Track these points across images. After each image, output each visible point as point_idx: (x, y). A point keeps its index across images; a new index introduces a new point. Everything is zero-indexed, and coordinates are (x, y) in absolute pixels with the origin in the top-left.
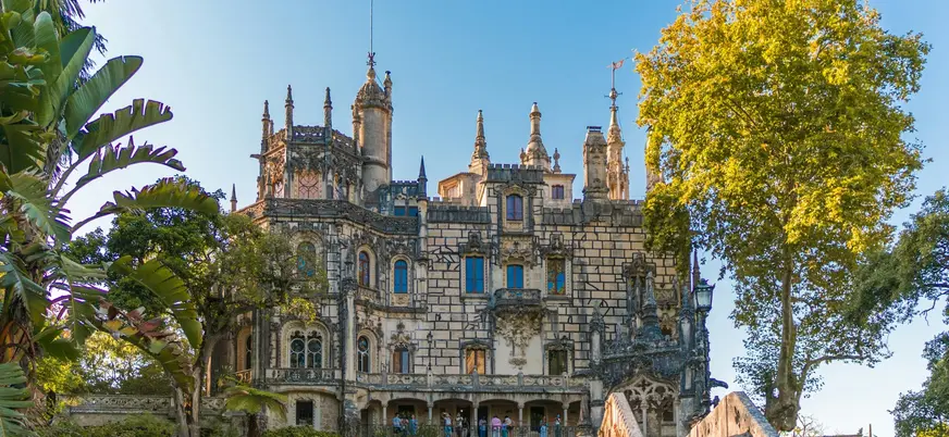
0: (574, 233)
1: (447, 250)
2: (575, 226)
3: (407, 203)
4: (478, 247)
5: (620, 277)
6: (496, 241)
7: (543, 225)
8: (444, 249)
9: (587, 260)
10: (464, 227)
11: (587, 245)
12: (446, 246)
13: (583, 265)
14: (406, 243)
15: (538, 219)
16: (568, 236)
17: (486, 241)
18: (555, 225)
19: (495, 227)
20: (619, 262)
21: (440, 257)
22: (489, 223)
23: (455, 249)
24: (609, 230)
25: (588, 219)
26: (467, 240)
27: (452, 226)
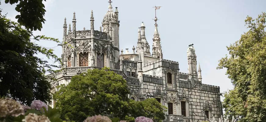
0: (189, 91)
1: (150, 95)
2: (189, 89)
3: (131, 70)
4: (160, 95)
5: (202, 110)
6: (165, 92)
7: (179, 87)
8: (149, 94)
9: (193, 103)
10: (154, 85)
11: (192, 96)
12: (149, 93)
13: (192, 105)
14: (135, 90)
15: (178, 84)
16: (187, 93)
17: (162, 92)
18: (183, 88)
19: (165, 86)
20: (202, 104)
21: (147, 97)
22: (163, 84)
23: (152, 95)
24: (199, 91)
25: (193, 86)
26: (156, 91)
27: (151, 84)
